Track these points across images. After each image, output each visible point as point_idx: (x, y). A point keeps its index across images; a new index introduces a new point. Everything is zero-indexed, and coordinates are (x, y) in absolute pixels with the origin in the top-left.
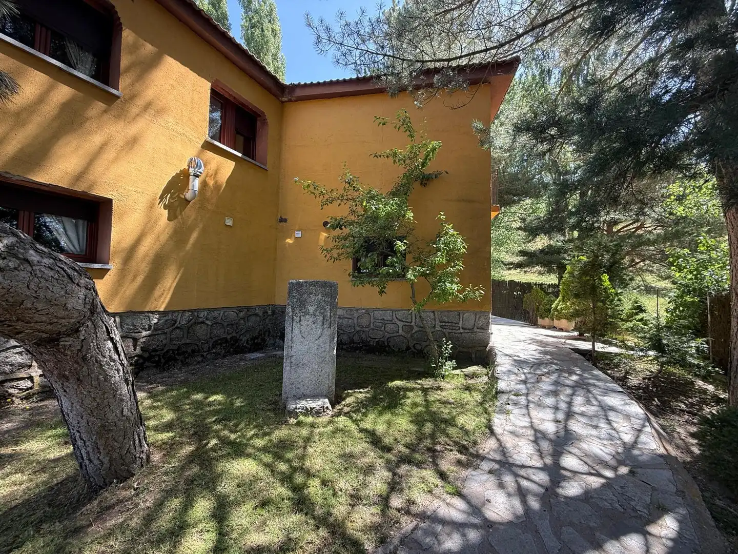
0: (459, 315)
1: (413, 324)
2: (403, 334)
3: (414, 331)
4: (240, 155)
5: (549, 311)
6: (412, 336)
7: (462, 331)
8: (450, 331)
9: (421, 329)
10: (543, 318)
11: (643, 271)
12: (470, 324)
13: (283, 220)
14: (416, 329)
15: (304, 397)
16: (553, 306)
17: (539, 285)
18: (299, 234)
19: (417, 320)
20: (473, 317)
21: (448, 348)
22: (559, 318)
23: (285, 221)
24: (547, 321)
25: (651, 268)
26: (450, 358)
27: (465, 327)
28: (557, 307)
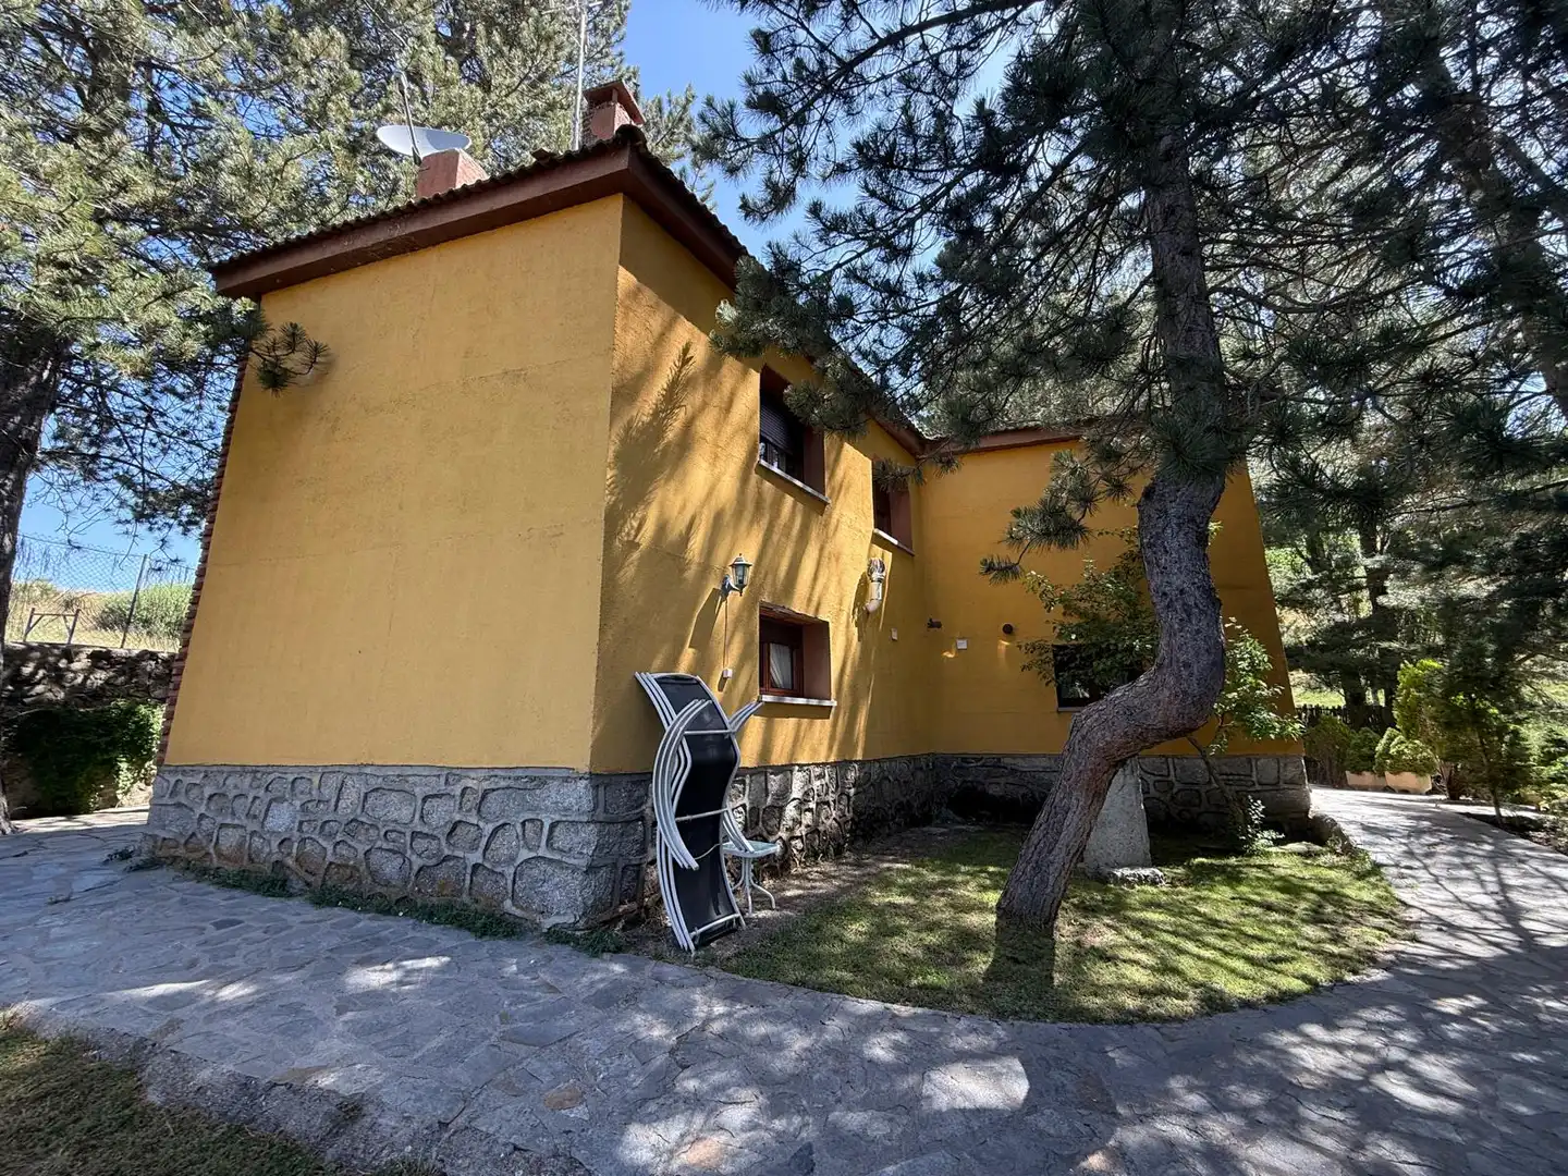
0: (1250, 762)
1: (1172, 778)
2: (1157, 795)
3: (1175, 790)
4: (896, 542)
5: (1371, 758)
6: (1173, 798)
7: (1258, 787)
8: (1238, 788)
9: (1187, 787)
10: (1359, 772)
11: (1534, 675)
12: (1271, 776)
13: (933, 625)
14: (1178, 786)
15: (1122, 866)
16: (1379, 748)
17: (1312, 710)
18: (963, 645)
19: (1178, 771)
20: (1274, 764)
21: (1258, 810)
22: (1396, 771)
23: (939, 625)
24: (1367, 778)
25: (1551, 670)
26: (1265, 826)
27: (1264, 781)
28: (1387, 748)
